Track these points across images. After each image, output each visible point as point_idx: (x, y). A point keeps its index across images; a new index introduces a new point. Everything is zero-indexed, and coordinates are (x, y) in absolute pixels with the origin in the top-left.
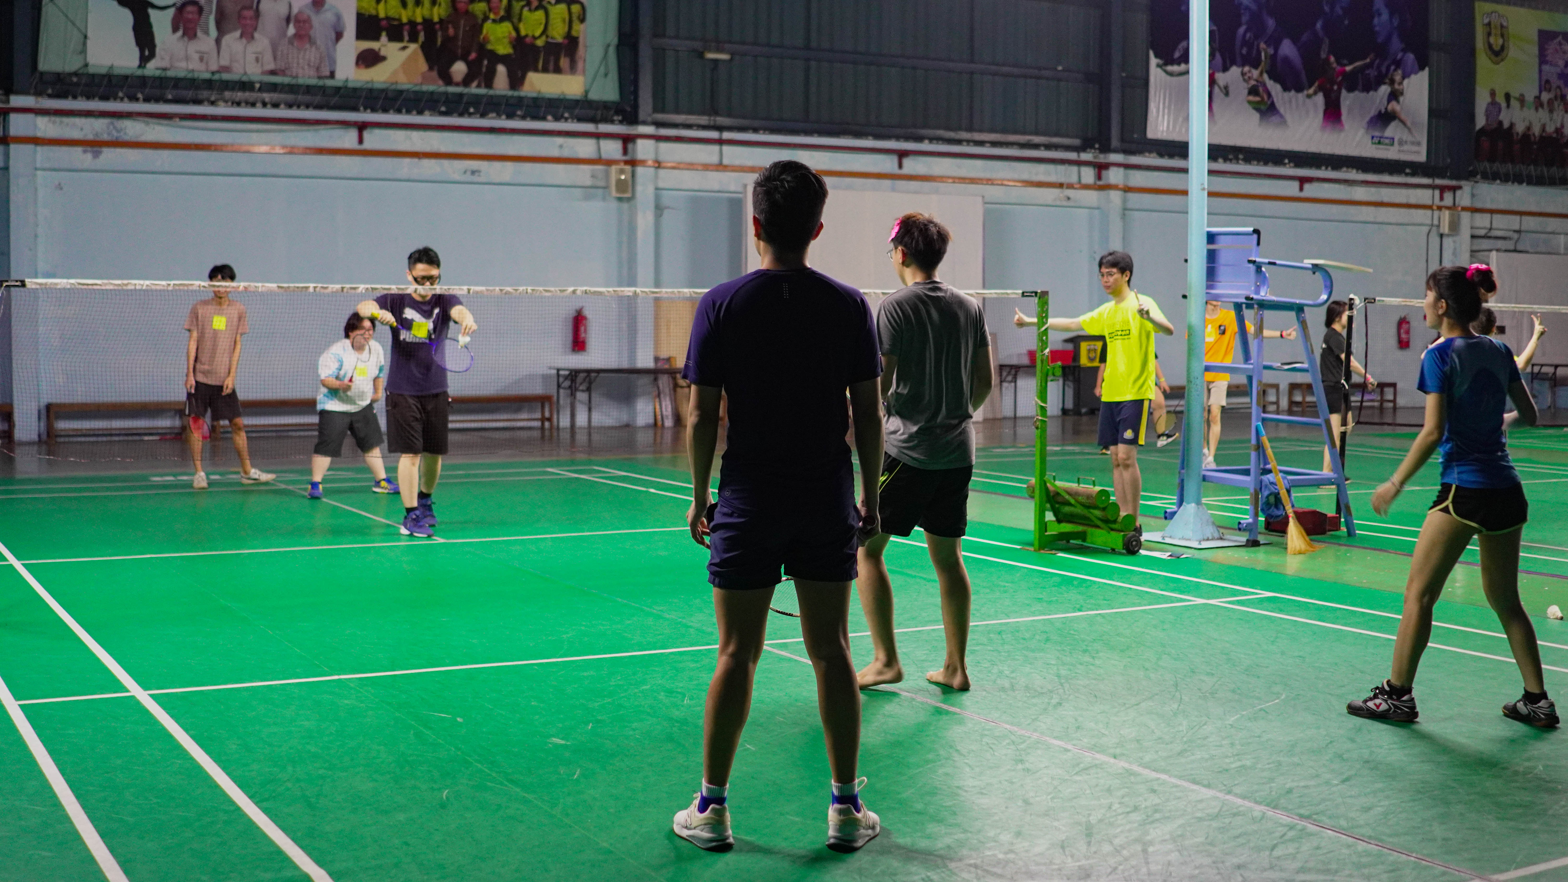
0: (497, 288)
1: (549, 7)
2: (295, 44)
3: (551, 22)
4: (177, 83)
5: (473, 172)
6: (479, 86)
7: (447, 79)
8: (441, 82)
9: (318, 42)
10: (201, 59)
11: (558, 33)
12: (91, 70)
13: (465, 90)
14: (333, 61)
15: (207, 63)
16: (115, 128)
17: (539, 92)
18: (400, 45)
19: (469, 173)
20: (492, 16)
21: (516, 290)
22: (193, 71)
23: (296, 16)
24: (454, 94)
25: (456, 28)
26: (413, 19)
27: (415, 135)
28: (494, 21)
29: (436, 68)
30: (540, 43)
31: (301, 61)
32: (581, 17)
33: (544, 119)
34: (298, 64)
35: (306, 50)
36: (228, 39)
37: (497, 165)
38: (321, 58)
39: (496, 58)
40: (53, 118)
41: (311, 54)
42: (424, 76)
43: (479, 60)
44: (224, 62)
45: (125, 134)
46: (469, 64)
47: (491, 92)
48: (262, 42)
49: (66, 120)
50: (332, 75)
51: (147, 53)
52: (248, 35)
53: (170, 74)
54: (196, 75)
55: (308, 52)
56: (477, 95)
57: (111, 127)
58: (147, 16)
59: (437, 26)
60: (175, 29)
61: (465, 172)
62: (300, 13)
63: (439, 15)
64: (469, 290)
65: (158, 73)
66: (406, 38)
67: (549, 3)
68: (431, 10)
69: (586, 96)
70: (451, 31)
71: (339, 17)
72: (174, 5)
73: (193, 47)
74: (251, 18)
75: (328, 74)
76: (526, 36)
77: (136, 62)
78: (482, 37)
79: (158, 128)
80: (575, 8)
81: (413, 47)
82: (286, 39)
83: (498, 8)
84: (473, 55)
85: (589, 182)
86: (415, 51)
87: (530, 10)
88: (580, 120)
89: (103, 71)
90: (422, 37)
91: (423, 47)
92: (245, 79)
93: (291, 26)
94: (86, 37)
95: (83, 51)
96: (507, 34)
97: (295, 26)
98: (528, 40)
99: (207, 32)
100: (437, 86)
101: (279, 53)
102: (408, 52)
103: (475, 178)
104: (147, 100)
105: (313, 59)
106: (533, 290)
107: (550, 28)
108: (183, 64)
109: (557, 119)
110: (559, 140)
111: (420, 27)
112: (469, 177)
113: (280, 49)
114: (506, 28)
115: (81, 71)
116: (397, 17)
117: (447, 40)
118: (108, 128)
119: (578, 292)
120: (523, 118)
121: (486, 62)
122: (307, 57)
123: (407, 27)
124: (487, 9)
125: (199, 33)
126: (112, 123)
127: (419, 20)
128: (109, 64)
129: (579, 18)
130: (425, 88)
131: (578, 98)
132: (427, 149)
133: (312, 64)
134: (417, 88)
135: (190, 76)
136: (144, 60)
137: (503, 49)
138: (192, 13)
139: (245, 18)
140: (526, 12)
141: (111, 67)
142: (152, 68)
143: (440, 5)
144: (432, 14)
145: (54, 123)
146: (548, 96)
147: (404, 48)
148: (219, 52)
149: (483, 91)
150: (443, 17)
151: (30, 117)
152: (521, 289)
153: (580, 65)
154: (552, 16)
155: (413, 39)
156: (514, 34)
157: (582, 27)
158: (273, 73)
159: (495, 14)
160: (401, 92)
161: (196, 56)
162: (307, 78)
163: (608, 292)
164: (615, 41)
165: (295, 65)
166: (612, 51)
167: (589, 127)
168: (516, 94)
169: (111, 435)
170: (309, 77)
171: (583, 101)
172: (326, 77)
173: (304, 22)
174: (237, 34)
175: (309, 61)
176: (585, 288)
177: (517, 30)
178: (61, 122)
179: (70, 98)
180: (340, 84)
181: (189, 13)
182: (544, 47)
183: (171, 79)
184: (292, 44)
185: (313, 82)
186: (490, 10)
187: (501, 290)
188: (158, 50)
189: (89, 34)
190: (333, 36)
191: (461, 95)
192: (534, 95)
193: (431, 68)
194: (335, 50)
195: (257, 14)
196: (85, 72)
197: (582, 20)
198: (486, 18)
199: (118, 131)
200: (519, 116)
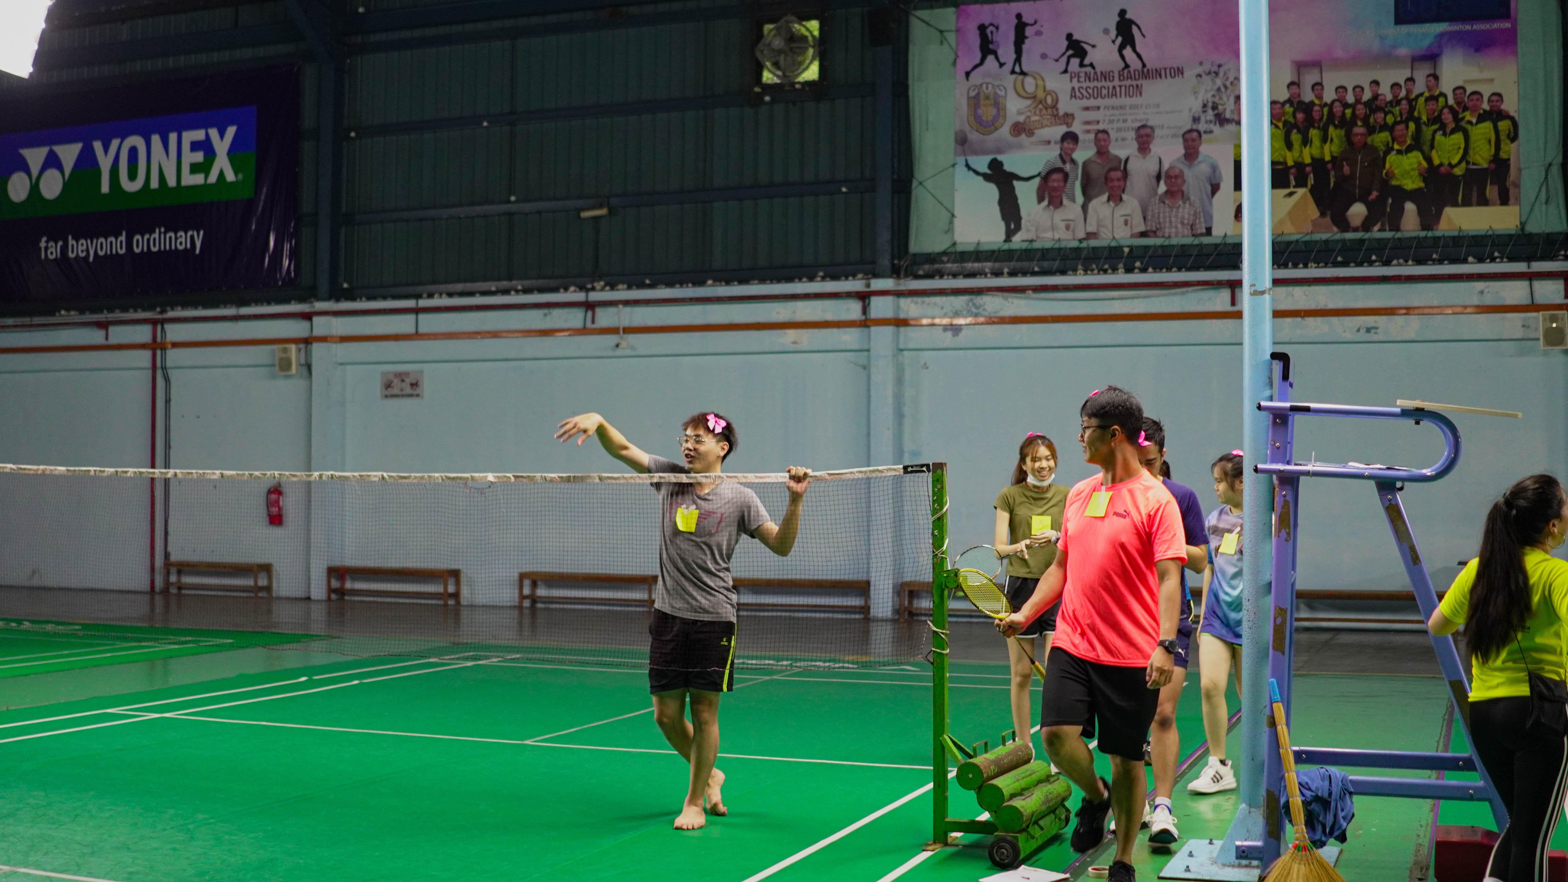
0: (247, 473)
1: (1469, 127)
2: (1167, 202)
3: (1472, 145)
4: (1045, 254)
5: (1368, 330)
6: (1382, 230)
7: (1343, 224)
8: (1335, 229)
9: (1192, 198)
10: (1068, 228)
11: (1482, 156)
12: (959, 248)
13: (1367, 236)
14: (1209, 217)
15: (1073, 231)
16: (974, 304)
17: (1460, 230)
18: (1287, 191)
19: (1363, 331)
20: (1396, 147)
21: (265, 475)
22: (1059, 240)
23: (1167, 172)
24: (1352, 241)
25: (1353, 166)
26: (1300, 160)
27: (1298, 291)
28: (1399, 152)
29: (1329, 213)
30: (1458, 171)
31: (1173, 219)
32: (1512, 135)
33: (1465, 261)
34: (1171, 222)
35: (1179, 207)
36: (1094, 204)
37: (1399, 320)
38: (1195, 214)
39: (1402, 195)
40: (915, 299)
41: (1185, 211)
42: (1314, 223)
43: (1382, 199)
44: (1091, 228)
45: (984, 310)
46: (1368, 205)
47: (1399, 235)
48: (1131, 204)
49: (927, 300)
50: (1209, 231)
51: (1012, 226)
52: (1116, 198)
53: (1037, 245)
54: (1063, 245)
55: (1181, 210)
56: (1379, 240)
57: (971, 304)
58: (1013, 188)
59: (1329, 166)
60: (1040, 200)
61: (1358, 330)
62: (1171, 168)
63: (1331, 152)
64: (222, 475)
65: (1024, 246)
66: (1293, 183)
67: (1470, 122)
68: (1322, 148)
69: (1523, 229)
70: (1346, 169)
71: (1214, 168)
72: (1039, 174)
73: (1059, 216)
74: (1119, 180)
75: (1204, 231)
76: (1441, 165)
77: (1003, 237)
78: (1384, 172)
79: (1016, 301)
80: (1504, 125)
81: (1301, 191)
82: (1158, 198)
83: (1405, 136)
84: (1375, 194)
85: (1519, 335)
86: (1303, 197)
87: (1445, 134)
88: (1512, 259)
89: (971, 248)
90: (1311, 180)
91: (1312, 191)
92: (1114, 244)
93: (1162, 183)
94: (953, 215)
95: (950, 229)
96: (1416, 166)
97: (1166, 183)
98: (1443, 170)
99: (1073, 200)
100: (1331, 234)
101: (1150, 213)
102: (1295, 198)
103: (1372, 337)
104: (1013, 274)
105: (1186, 216)
106: (280, 475)
107: (1471, 152)
108: (1049, 235)
109: (1481, 260)
110: (1480, 285)
111: (1308, 169)
112: (1363, 336)
113: (1150, 208)
114: (1415, 159)
115: (948, 251)
116: (1281, 160)
117: (1342, 179)
118: (968, 305)
119: (324, 478)
120: (1440, 262)
121: (1390, 201)
122: (1180, 215)
123: (1293, 170)
124: (1390, 139)
125: (1065, 201)
126: (972, 300)
127: (1308, 160)
128: (976, 240)
129: (1508, 136)
130: (1317, 237)
131: (1513, 232)
132: (1313, 306)
133: (1186, 222)
134: (1307, 238)
135: (1057, 246)
136: (1009, 235)
137: (1412, 184)
138: (1058, 181)
139: (1112, 180)
140: (1439, 137)
141: (978, 244)
142: (1018, 240)
143: (1332, 140)
144: (1323, 153)
145: (916, 303)
146: (1471, 234)
147: (1291, 194)
148: (1085, 220)
149: (1388, 234)
150: (1335, 154)
151: (889, 299)
152: (269, 473)
153: (1512, 192)
154: (1472, 139)
155: (1301, 183)
156: (1425, 164)
157: (1514, 146)
158: (1143, 234)
159: (1399, 144)
160: (1289, 243)
161: (1062, 225)
162: (1179, 237)
163: (354, 476)
164: (1559, 159)
165: (1167, 225)
166: (1556, 172)
167: (1520, 267)
168: (1430, 234)
169: (971, 616)
170: (1183, 236)
171: (1519, 235)
172: (1202, 235)
173: (1176, 177)
174: (1105, 197)
175: (1183, 218)
176: (329, 473)
177: (1429, 160)
178: (923, 302)
179: (937, 277)
180: (1218, 241)
181: (1054, 181)
182: (1463, 176)
183: (1037, 250)
184: (1164, 203)
185: (1188, 240)
186: (1394, 140)
187: (251, 475)
188: (1023, 222)
189: (956, 213)
190: (1209, 188)
191: (1362, 241)
192: (1456, 233)
193: (1323, 214)
194: (1211, 204)
195: (1125, 174)
196: (953, 250)
197: (1513, 137)
198: (1389, 150)
199: (977, 308)
200: (1434, 260)
